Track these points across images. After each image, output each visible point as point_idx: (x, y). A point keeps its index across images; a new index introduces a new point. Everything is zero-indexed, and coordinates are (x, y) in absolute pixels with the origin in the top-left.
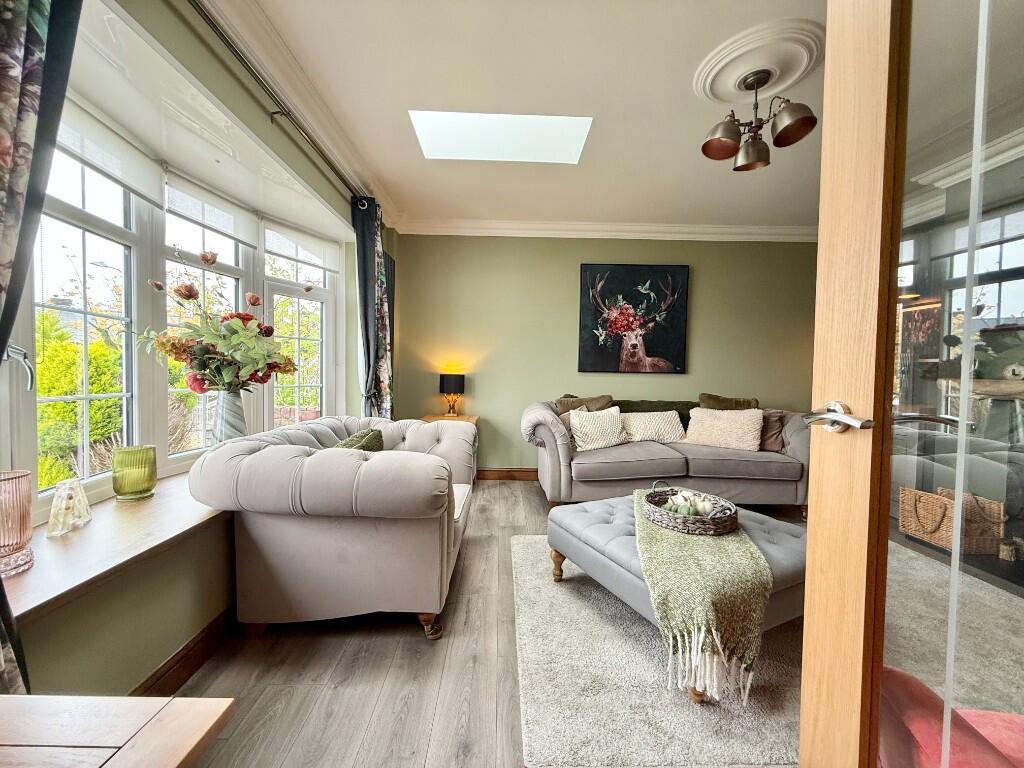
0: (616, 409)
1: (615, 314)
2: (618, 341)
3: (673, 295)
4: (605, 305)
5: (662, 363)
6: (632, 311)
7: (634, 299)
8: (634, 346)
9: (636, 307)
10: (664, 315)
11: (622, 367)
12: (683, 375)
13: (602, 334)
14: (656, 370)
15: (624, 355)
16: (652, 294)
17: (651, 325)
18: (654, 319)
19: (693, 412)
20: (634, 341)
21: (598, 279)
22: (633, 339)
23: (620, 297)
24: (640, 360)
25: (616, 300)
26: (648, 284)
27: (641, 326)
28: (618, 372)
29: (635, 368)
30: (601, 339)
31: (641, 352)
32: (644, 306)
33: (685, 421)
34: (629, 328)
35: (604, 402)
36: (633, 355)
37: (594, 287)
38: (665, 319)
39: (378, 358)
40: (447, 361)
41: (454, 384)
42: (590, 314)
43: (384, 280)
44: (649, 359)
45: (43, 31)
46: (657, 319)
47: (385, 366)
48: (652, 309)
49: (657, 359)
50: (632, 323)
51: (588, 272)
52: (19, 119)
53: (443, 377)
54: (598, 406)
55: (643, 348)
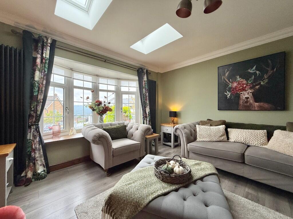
0: (224, 126)
3: (273, 69)
5: (266, 105)
6: (245, 82)
7: (246, 77)
8: (247, 98)
10: (266, 81)
11: (240, 107)
12: (283, 111)
13: (228, 94)
14: (262, 109)
15: (241, 102)
17: (257, 87)
20: (247, 96)
21: (226, 71)
22: (246, 95)
23: (238, 77)
24: (251, 104)
25: (236, 78)
26: (254, 68)
27: (251, 88)
28: (237, 110)
29: (248, 108)
30: (228, 96)
31: (251, 101)
32: (253, 78)
34: (244, 89)
36: (247, 102)
37: (224, 75)
38: (267, 83)
42: (222, 87)
43: (147, 87)
44: (257, 104)
46: (261, 83)
48: (258, 79)
49: (262, 103)
50: (245, 87)
51: (221, 70)
52: (43, 81)
53: (170, 112)
55: (253, 99)
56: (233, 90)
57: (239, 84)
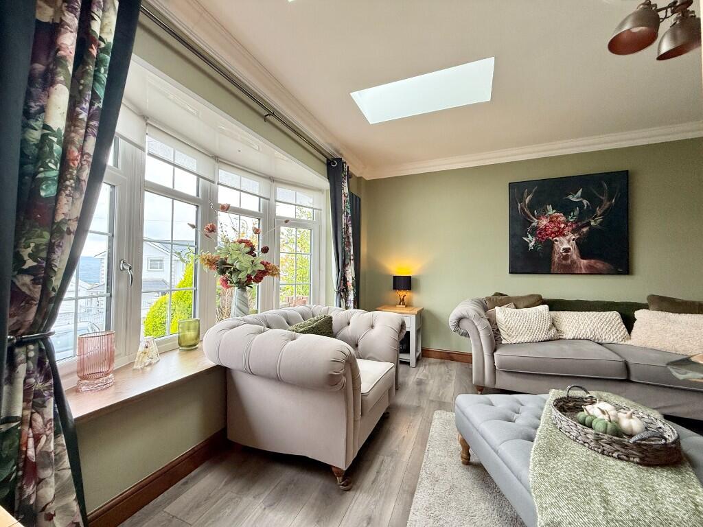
0: (546, 306)
1: (544, 222)
2: (550, 246)
3: (610, 200)
4: (534, 215)
5: (599, 265)
6: (562, 218)
7: (565, 208)
8: (567, 250)
9: (566, 214)
10: (599, 219)
11: (554, 268)
12: (627, 277)
13: (531, 241)
14: (592, 272)
15: (556, 258)
16: (585, 202)
17: (585, 230)
18: (589, 223)
19: (639, 314)
20: (566, 246)
21: (526, 194)
22: (565, 243)
23: (550, 207)
24: (573, 262)
25: (545, 211)
26: (579, 193)
27: (574, 231)
28: (549, 273)
29: (568, 269)
30: (531, 245)
31: (574, 255)
32: (576, 212)
33: (629, 322)
34: (560, 233)
35: (532, 300)
36: (566, 258)
37: (522, 200)
38: (600, 224)
39: (345, 265)
40: (399, 266)
41: (405, 283)
42: (519, 224)
43: (349, 211)
44: (585, 261)
45: (101, 92)
46: (592, 223)
47: (350, 270)
48: (585, 215)
49: (593, 261)
50: (564, 229)
51: (516, 190)
52: (85, 140)
53: (395, 278)
54: (526, 304)
55: (577, 251)
56: (540, 233)
57: (551, 221)
